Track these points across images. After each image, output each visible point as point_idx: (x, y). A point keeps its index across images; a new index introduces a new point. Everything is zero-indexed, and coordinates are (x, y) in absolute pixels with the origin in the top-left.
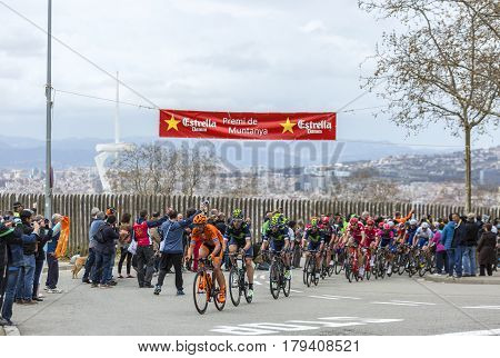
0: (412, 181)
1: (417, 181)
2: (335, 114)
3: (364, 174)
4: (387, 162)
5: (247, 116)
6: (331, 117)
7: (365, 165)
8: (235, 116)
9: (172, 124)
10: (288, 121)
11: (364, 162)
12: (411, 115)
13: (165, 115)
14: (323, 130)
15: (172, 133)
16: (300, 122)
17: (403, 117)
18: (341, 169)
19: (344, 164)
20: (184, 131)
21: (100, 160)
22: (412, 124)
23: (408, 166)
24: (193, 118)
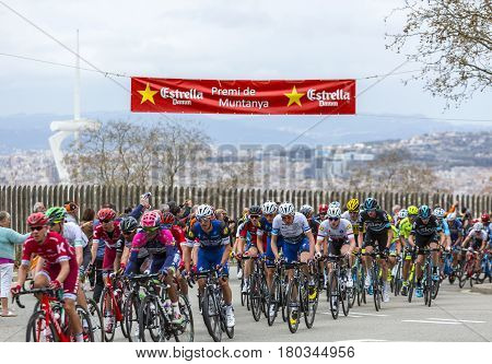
0: (452, 166)
1: (460, 165)
2: (354, 81)
3: (392, 158)
4: (420, 142)
5: (242, 85)
6: (350, 85)
7: (393, 146)
8: (226, 85)
9: (147, 95)
10: (294, 90)
11: (391, 141)
12: (451, 82)
13: (138, 84)
14: (339, 101)
15: (147, 107)
16: (311, 91)
17: (441, 84)
18: (363, 151)
19: (367, 144)
20: (163, 104)
21: (55, 143)
22: (452, 94)
23: (448, 147)
24: (173, 88)
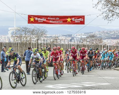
0: (106, 39)
2: (84, 16)
4: (98, 33)
5: (56, 17)
8: (52, 17)
9: (32, 19)
10: (69, 18)
11: (91, 33)
12: (109, 16)
16: (73, 19)
17: (107, 17)
18: (84, 35)
19: (85, 33)
22: (109, 19)
23: (105, 34)
24: (38, 18)
